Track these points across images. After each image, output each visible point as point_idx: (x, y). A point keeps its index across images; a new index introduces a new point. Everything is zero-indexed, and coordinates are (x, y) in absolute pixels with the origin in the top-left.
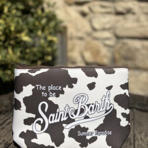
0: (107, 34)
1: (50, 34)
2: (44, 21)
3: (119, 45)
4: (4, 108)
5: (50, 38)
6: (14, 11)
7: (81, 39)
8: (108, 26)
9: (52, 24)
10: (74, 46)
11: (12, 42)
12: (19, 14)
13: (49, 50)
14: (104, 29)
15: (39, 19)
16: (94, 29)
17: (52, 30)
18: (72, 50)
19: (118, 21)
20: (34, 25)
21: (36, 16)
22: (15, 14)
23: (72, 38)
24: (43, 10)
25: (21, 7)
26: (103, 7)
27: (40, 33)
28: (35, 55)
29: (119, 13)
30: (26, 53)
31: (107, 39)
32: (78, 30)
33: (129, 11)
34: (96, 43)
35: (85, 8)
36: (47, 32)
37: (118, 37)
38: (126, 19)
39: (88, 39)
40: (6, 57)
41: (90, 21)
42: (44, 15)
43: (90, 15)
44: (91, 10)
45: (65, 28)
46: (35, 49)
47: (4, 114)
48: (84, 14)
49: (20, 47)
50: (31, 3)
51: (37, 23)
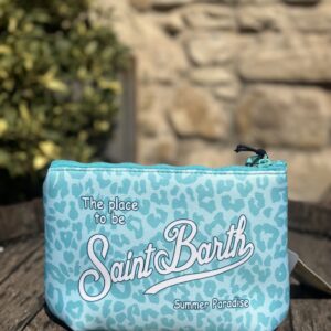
0: (221, 74)
1: (105, 74)
2: (91, 48)
3: (247, 97)
4: (24, 230)
5: (105, 84)
6: (28, 28)
7: (166, 83)
8: (223, 57)
9: (108, 53)
10: (151, 99)
11: (28, 93)
12: (39, 32)
13: (104, 108)
14: (214, 64)
15: (80, 43)
16: (194, 64)
17: (107, 67)
18: (148, 107)
19: (244, 47)
20: (71, 56)
21: (73, 36)
22: (32, 32)
23: (146, 82)
24: (88, 24)
25: (43, 17)
26: (212, 16)
27: (82, 73)
28: (73, 120)
29: (245, 30)
30: (55, 116)
31: (223, 84)
32: (160, 65)
33: (268, 26)
34: (199, 92)
35: (175, 19)
36: (97, 70)
37: (244, 81)
38: (260, 42)
39: (182, 84)
40: (15, 124)
41: (186, 47)
42: (91, 34)
43: (186, 34)
44: (186, 22)
45: (133, 60)
46: (74, 108)
47: (25, 241)
48: (171, 32)
49: (43, 103)
50: (63, 9)
51: (77, 52)
